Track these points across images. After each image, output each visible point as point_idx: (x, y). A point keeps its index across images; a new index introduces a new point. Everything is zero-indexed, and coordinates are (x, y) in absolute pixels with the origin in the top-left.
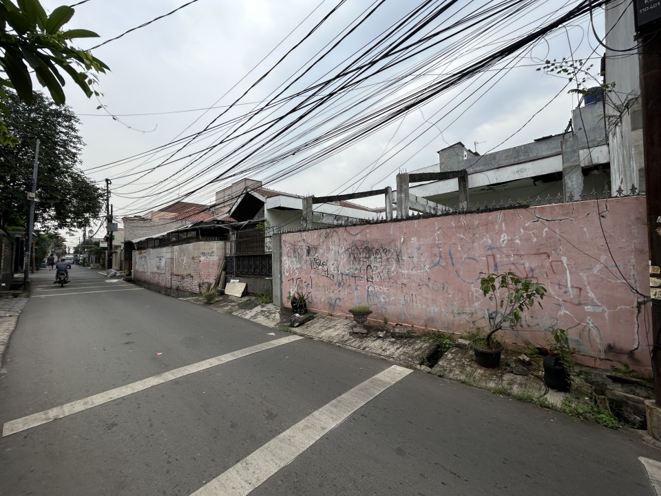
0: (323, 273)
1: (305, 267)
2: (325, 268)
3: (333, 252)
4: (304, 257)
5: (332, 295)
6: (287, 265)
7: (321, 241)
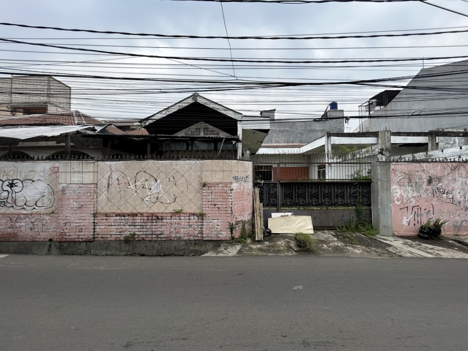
0: (448, 201)
1: (424, 196)
2: (451, 196)
3: (459, 183)
4: (425, 186)
5: (458, 218)
6: (399, 194)
7: (446, 173)
